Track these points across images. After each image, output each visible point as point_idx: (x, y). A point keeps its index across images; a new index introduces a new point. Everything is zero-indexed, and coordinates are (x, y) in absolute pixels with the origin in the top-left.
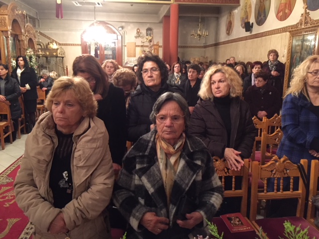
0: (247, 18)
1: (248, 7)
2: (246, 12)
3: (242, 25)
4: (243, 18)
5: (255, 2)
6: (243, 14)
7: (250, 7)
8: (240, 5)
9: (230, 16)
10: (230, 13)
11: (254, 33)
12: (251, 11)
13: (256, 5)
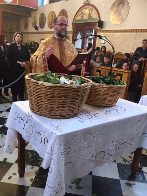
0: (35, 23)
1: (35, 18)
2: (35, 21)
3: (33, 26)
4: (33, 23)
5: (39, 17)
6: (33, 21)
7: (37, 19)
8: (31, 16)
9: (26, 20)
10: (26, 19)
11: (39, 31)
12: (37, 21)
13: (39, 19)
